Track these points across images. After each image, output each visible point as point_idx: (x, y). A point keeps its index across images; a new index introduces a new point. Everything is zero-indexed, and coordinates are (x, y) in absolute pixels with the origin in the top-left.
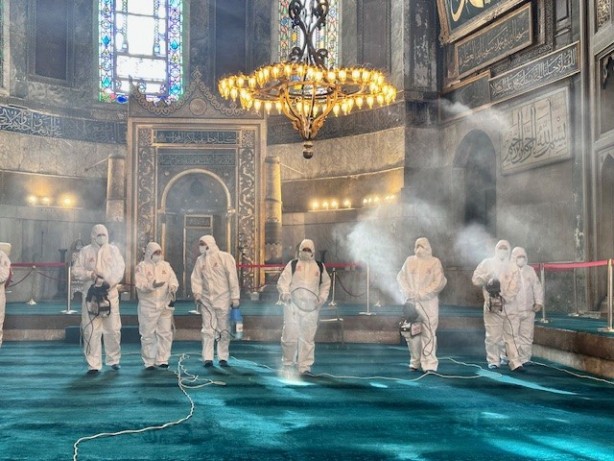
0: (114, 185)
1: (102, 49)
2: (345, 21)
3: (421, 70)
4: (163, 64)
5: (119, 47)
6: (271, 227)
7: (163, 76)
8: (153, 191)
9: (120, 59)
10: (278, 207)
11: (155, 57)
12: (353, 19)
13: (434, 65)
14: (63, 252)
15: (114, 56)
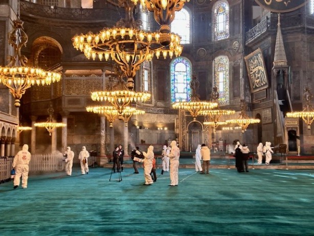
0: (177, 125)
1: (172, 92)
2: (230, 85)
3: (247, 98)
4: (186, 94)
5: (176, 91)
6: (213, 134)
7: (186, 98)
8: (185, 126)
9: (176, 94)
10: (214, 130)
11: (184, 93)
12: (232, 84)
13: (250, 97)
14: (166, 141)
15: (175, 94)
